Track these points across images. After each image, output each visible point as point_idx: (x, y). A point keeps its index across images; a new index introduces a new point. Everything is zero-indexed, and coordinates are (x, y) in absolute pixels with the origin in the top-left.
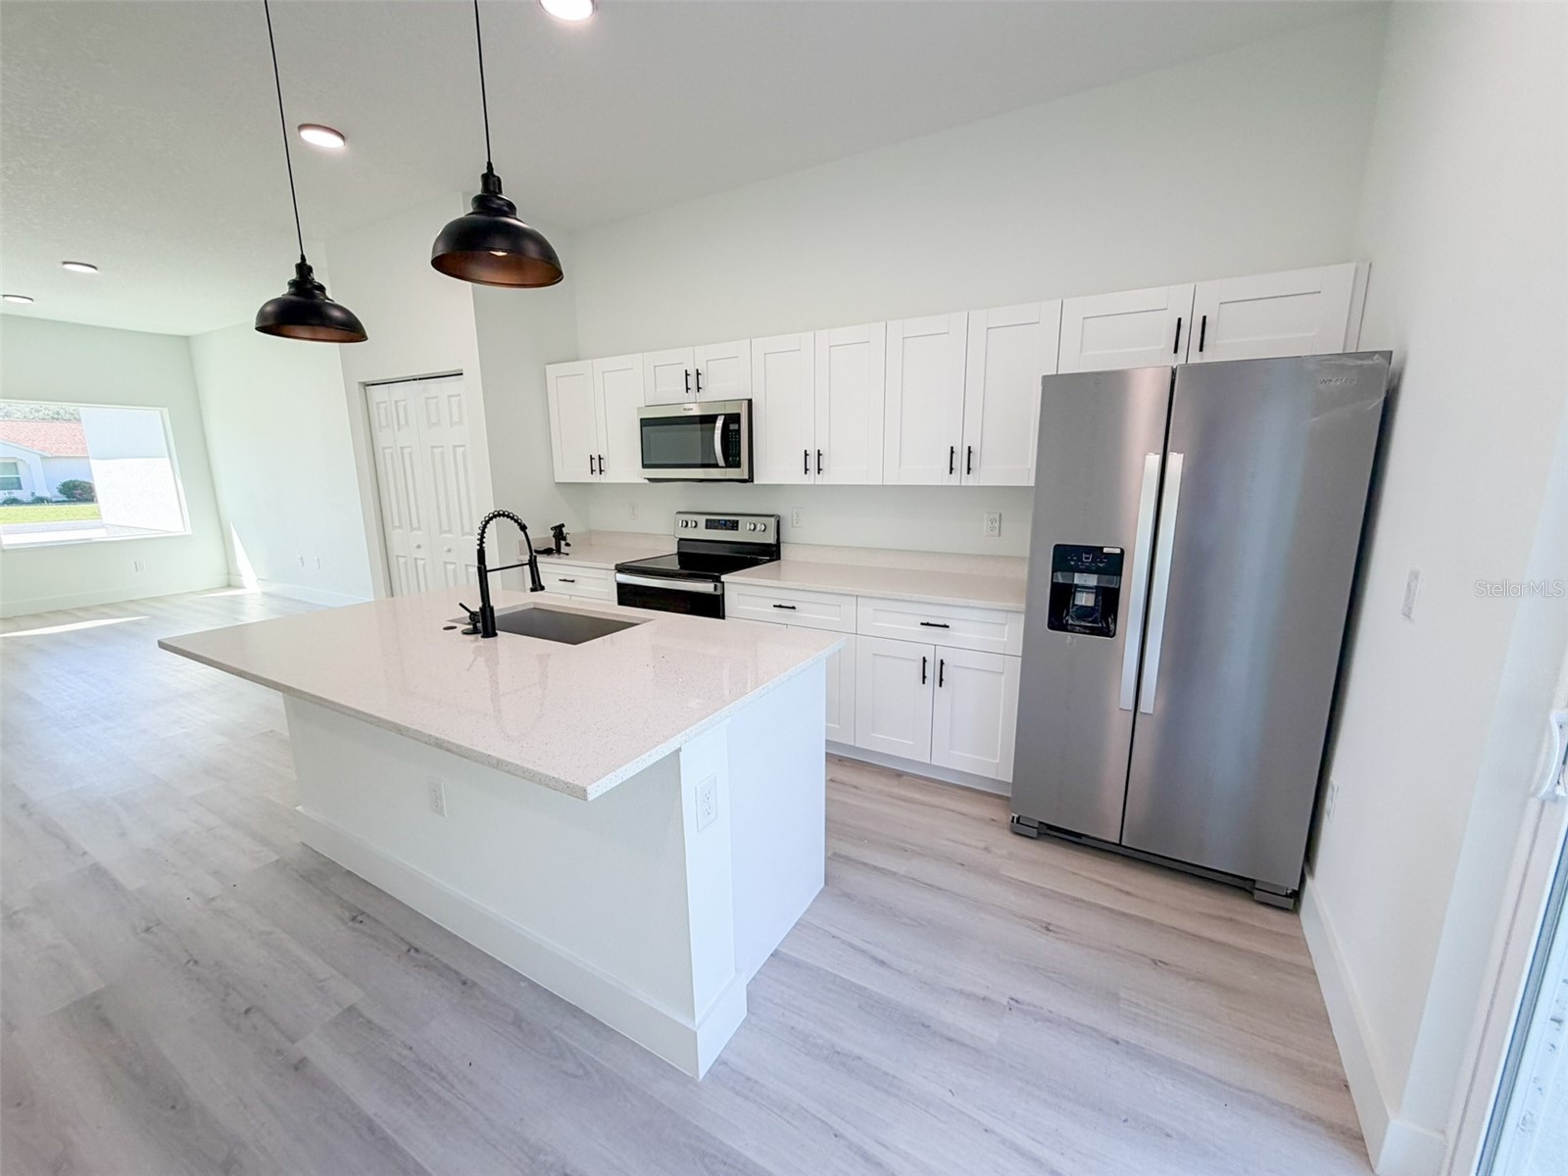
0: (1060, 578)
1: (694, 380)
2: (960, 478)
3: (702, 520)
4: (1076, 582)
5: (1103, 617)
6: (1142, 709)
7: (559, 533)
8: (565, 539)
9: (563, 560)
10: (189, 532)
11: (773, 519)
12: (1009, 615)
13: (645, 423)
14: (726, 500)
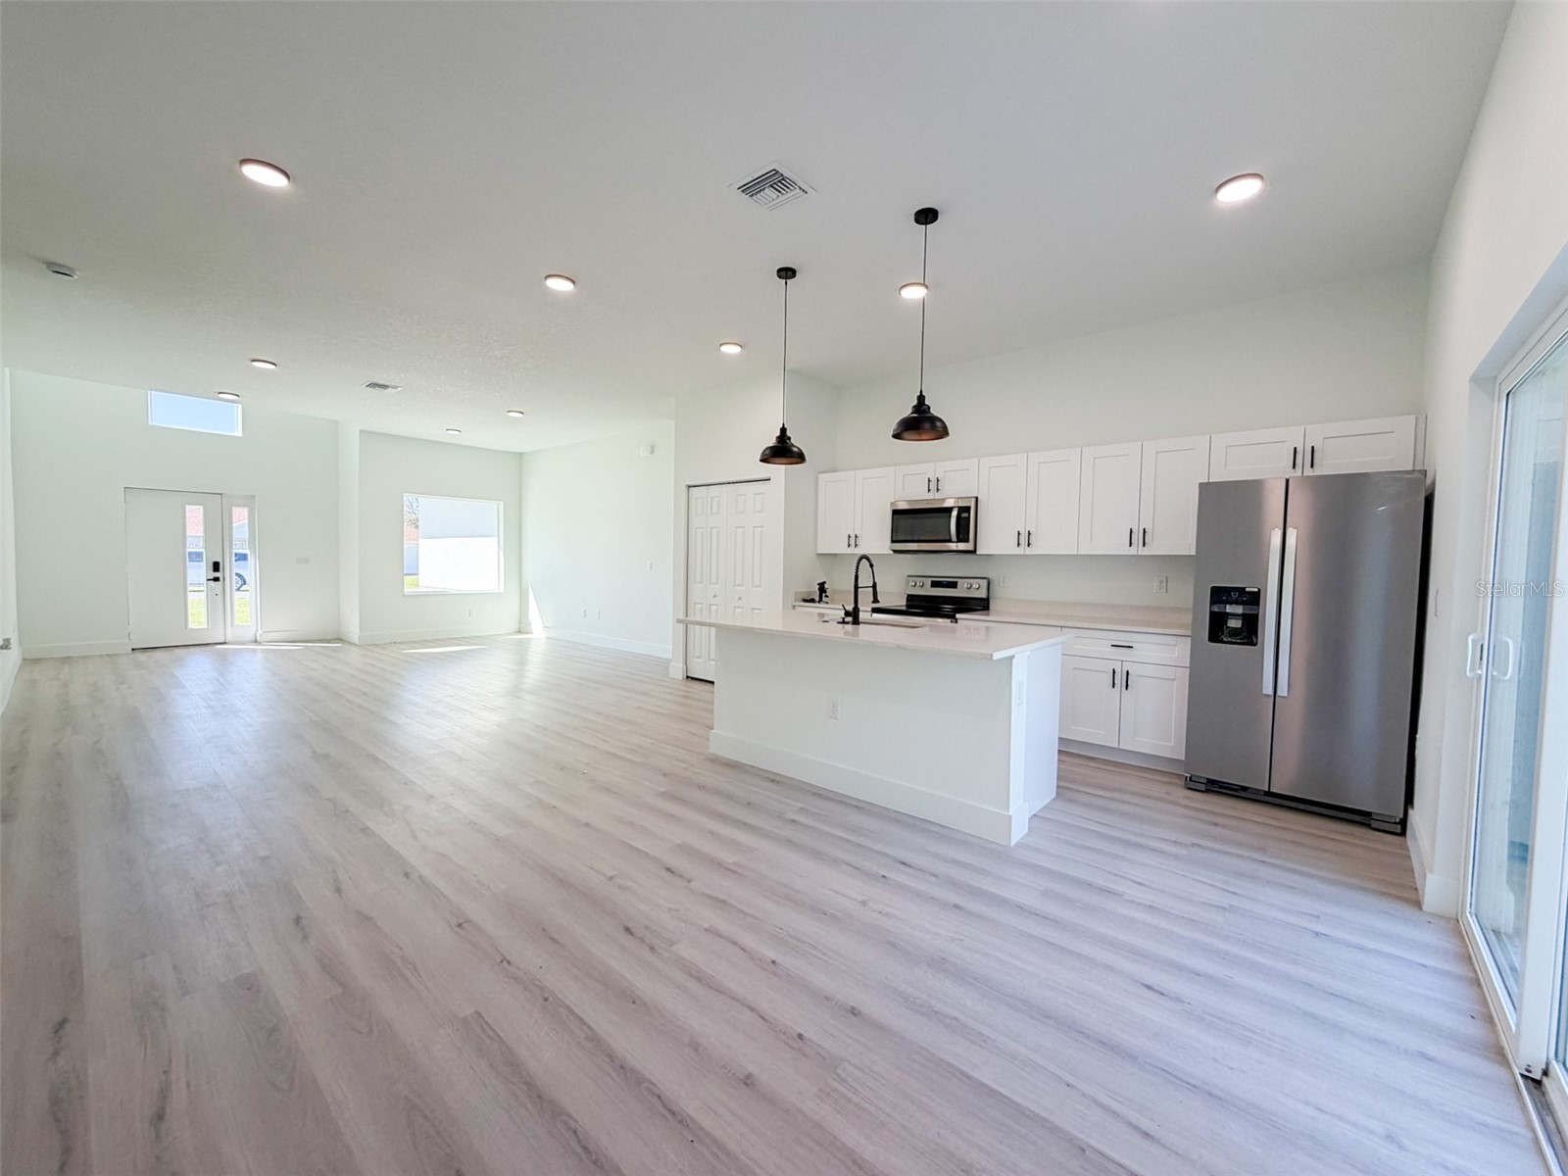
0: (1216, 609)
1: (934, 484)
2: (1137, 550)
3: (928, 582)
4: (1227, 610)
5: (1250, 632)
6: (1279, 693)
7: (822, 588)
8: (825, 592)
9: (822, 605)
10: (502, 590)
11: (985, 581)
12: (1179, 638)
13: (895, 512)
14: (944, 568)
